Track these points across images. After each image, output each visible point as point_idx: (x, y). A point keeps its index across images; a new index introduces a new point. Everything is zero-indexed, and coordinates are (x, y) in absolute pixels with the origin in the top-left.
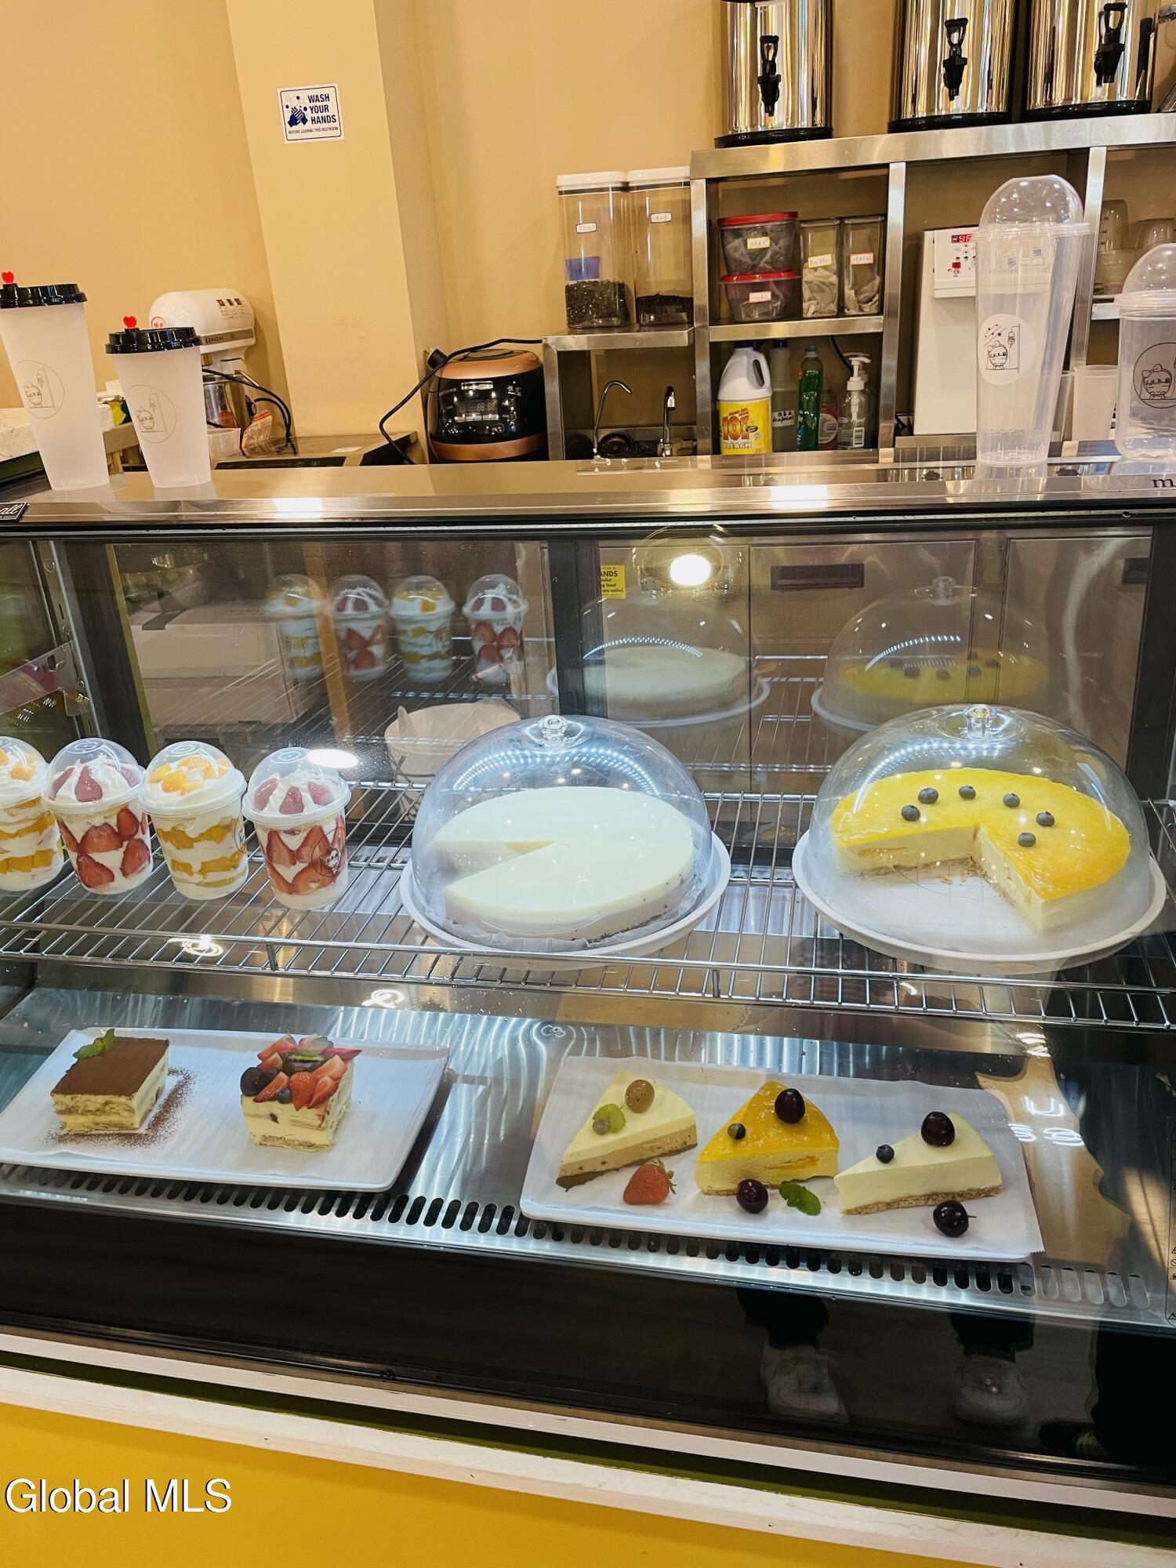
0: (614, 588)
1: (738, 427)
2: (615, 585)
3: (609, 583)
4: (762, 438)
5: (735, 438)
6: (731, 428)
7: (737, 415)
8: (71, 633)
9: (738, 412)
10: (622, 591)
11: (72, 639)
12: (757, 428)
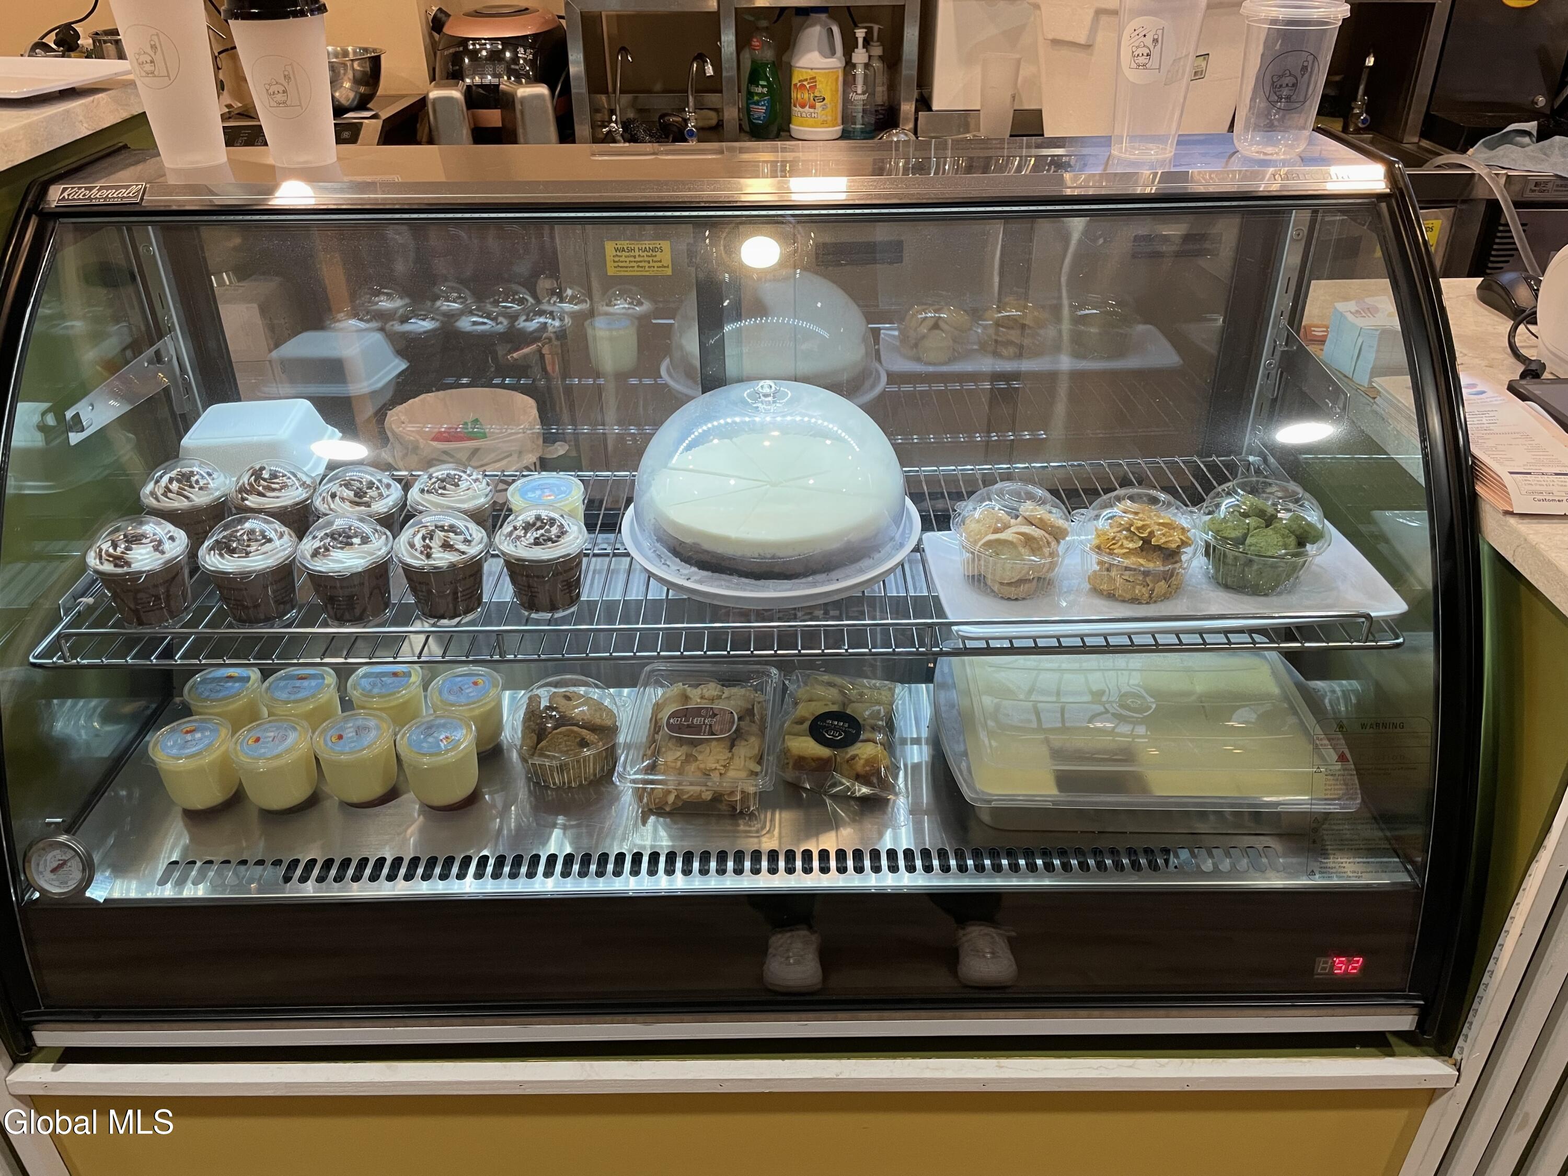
0: (660, 264)
1: (806, 96)
2: (660, 261)
3: (655, 259)
4: (829, 109)
5: (803, 106)
6: (799, 96)
7: (805, 83)
8: (173, 323)
9: (806, 80)
10: (668, 267)
11: (175, 330)
12: (824, 99)
